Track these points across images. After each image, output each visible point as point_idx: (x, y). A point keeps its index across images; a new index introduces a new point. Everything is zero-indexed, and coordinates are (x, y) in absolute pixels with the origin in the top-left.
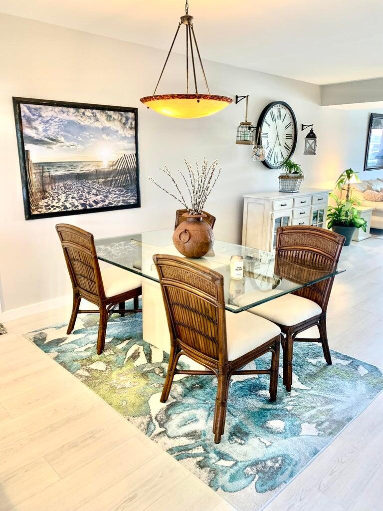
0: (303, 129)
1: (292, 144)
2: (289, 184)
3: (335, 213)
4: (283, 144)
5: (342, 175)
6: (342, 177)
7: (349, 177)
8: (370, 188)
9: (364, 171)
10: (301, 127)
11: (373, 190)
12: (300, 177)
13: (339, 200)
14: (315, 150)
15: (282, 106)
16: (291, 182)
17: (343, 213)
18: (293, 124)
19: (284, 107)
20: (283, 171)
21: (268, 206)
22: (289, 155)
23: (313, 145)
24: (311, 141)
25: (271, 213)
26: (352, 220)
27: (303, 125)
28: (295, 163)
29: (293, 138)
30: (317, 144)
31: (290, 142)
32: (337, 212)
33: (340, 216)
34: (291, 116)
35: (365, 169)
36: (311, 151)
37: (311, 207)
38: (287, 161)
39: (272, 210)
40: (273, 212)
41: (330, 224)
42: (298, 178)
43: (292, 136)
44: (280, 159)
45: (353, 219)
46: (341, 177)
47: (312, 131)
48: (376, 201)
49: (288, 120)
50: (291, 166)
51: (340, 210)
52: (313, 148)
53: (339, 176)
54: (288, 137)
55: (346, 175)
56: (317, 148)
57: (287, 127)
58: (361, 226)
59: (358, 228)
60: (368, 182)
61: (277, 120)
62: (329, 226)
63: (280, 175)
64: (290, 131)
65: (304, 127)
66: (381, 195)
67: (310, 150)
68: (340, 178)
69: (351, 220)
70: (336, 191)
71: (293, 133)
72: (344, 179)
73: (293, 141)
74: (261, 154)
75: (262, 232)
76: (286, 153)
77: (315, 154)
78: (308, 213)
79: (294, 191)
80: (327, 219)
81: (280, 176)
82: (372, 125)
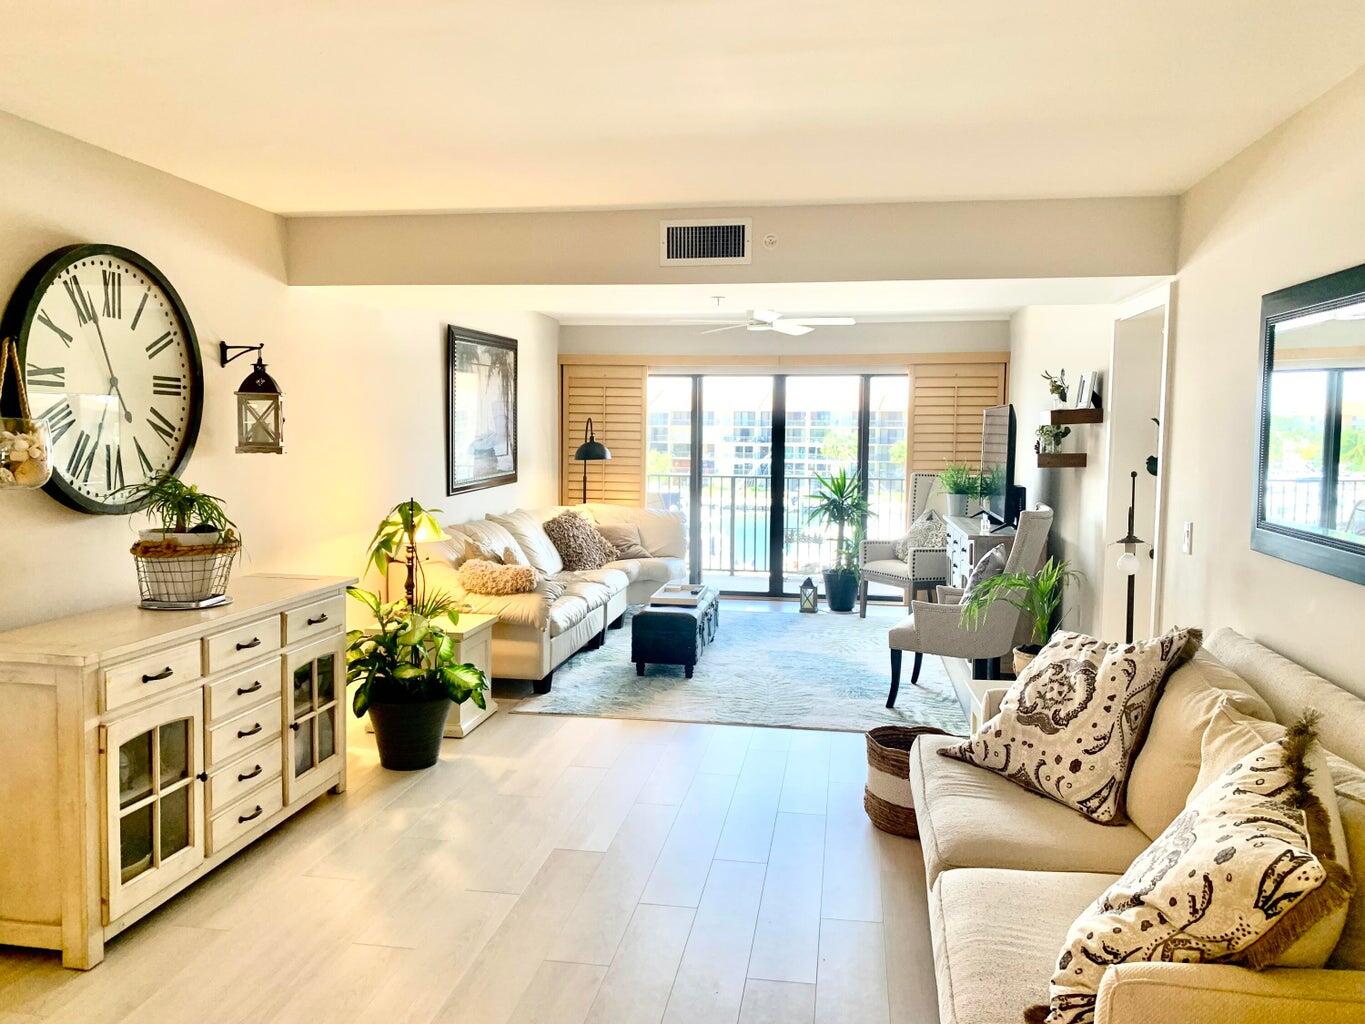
0: (224, 361)
1: (185, 414)
2: (180, 575)
3: (374, 654)
4: (141, 415)
5: (385, 524)
6: (389, 530)
7: (410, 527)
8: (475, 552)
9: (448, 495)
10: (215, 353)
11: (486, 559)
12: (228, 544)
13: (385, 608)
14: (278, 435)
15: (124, 265)
16: (188, 566)
17: (403, 654)
18: (178, 338)
19: (133, 270)
20: (151, 521)
21: (75, 695)
22: (173, 455)
23: (270, 420)
24: (260, 405)
25: (92, 723)
26: (435, 673)
27: (223, 347)
28: (199, 491)
29: (185, 393)
30: (284, 413)
31: (174, 409)
32: (381, 649)
33: (394, 665)
34: (167, 306)
35: (451, 489)
36: (264, 442)
37: (284, 658)
38: (163, 481)
39: (100, 707)
40: (104, 718)
41: (362, 699)
42: (215, 549)
43: (182, 384)
44: (134, 474)
45: (439, 670)
46: (381, 529)
47: (260, 367)
48: (498, 594)
49: (156, 321)
50: (183, 502)
51: (390, 642)
52: (272, 428)
53: (377, 530)
54: (164, 386)
55: (400, 520)
56: (285, 429)
57: (154, 349)
58: (467, 694)
59: (459, 702)
60: (461, 528)
61: (103, 320)
62: (359, 704)
63: (137, 539)
64: (170, 362)
65: (230, 354)
66: (511, 572)
67: (262, 437)
68: (379, 533)
69: (432, 674)
70: (370, 580)
71: (185, 371)
72: (395, 533)
73: (186, 404)
74: (23, 457)
75: (58, 817)
76: (160, 452)
77: (279, 451)
78: (271, 682)
79: (203, 604)
80: (349, 681)
81: (137, 545)
82: (453, 361)
